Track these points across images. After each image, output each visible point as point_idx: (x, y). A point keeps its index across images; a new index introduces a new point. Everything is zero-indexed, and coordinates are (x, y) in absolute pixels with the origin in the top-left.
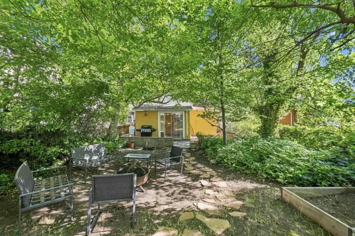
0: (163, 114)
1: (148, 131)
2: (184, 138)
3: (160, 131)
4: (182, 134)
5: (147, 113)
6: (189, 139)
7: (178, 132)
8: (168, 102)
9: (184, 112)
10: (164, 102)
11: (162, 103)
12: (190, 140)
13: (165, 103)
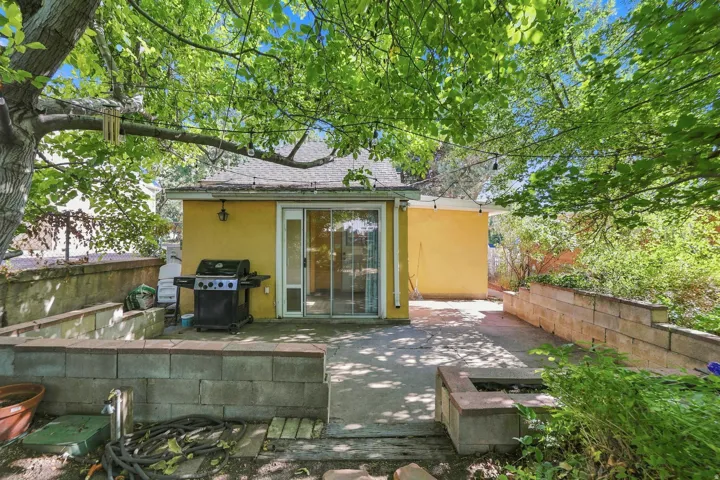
0: (296, 215)
1: (225, 288)
2: (384, 312)
3: (282, 284)
4: (376, 294)
5: (228, 209)
6: (402, 316)
7: (362, 280)
8: (316, 164)
9: (384, 206)
10: (297, 158)
11: (288, 162)
12: (407, 322)
13: (304, 166)
